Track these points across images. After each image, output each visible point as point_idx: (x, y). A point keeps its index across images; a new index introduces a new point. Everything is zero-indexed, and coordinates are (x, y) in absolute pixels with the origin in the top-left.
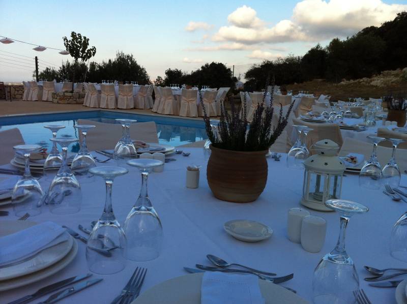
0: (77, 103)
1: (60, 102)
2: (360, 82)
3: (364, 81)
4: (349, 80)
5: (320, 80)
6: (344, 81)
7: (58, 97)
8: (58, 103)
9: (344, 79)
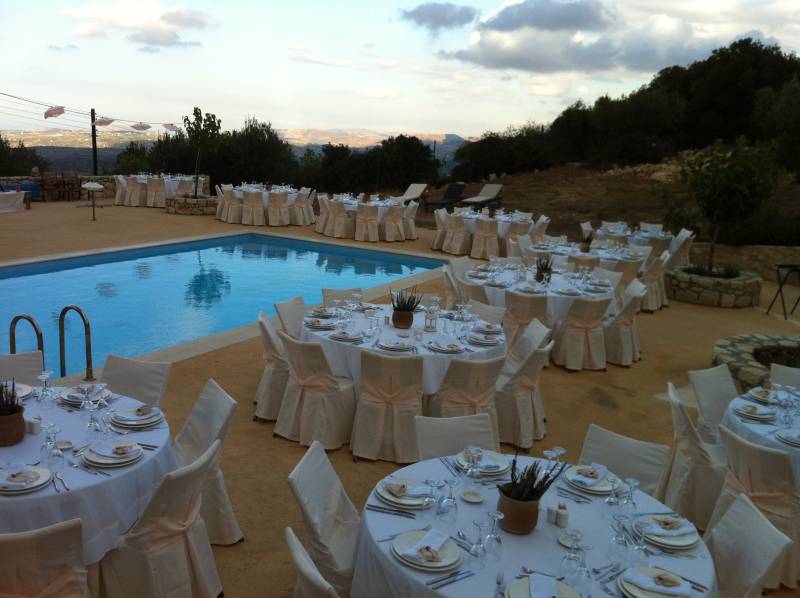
0: (203, 214)
1: (179, 212)
2: (636, 173)
3: (642, 172)
4: (622, 166)
5: (577, 164)
6: (613, 169)
7: (177, 205)
8: (176, 213)
9: (615, 166)
